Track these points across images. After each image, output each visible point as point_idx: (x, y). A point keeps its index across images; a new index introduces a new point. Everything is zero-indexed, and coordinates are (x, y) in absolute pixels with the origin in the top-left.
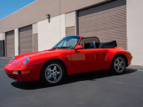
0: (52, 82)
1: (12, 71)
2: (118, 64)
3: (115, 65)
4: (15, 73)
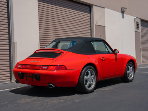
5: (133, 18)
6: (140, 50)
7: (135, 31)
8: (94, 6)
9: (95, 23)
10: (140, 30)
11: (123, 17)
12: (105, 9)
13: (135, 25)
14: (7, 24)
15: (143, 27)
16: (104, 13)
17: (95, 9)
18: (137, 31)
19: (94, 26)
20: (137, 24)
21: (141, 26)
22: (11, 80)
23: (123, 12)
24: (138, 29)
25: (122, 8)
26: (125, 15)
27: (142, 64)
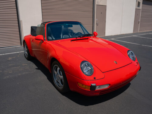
6: (139, 22)
7: (136, 9)
10: (141, 7)
13: (136, 4)
14: (15, 8)
15: (144, 5)
20: (138, 3)
21: (143, 4)
22: (21, 45)
24: (139, 7)
27: (139, 32)
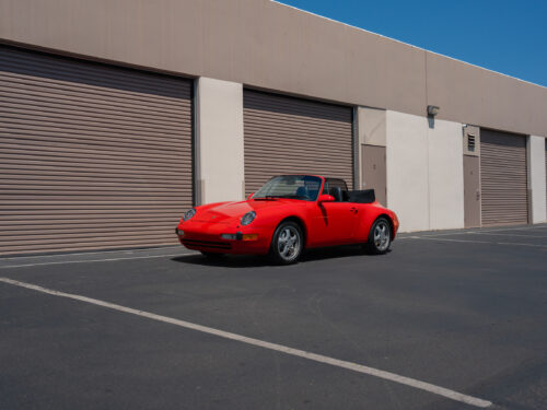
0: (287, 258)
1: (221, 235)
2: (381, 236)
3: (376, 238)
4: (225, 237)
5: (458, 127)
7: (464, 155)
8: (359, 108)
9: (361, 142)
10: (477, 152)
11: (431, 125)
12: (388, 111)
13: (463, 141)
15: (486, 145)
16: (384, 119)
17: (362, 114)
18: (471, 153)
19: (360, 147)
20: (470, 139)
21: (481, 141)
23: (431, 116)
24: (473, 150)
25: (428, 107)
26: (436, 121)
27: (481, 226)
